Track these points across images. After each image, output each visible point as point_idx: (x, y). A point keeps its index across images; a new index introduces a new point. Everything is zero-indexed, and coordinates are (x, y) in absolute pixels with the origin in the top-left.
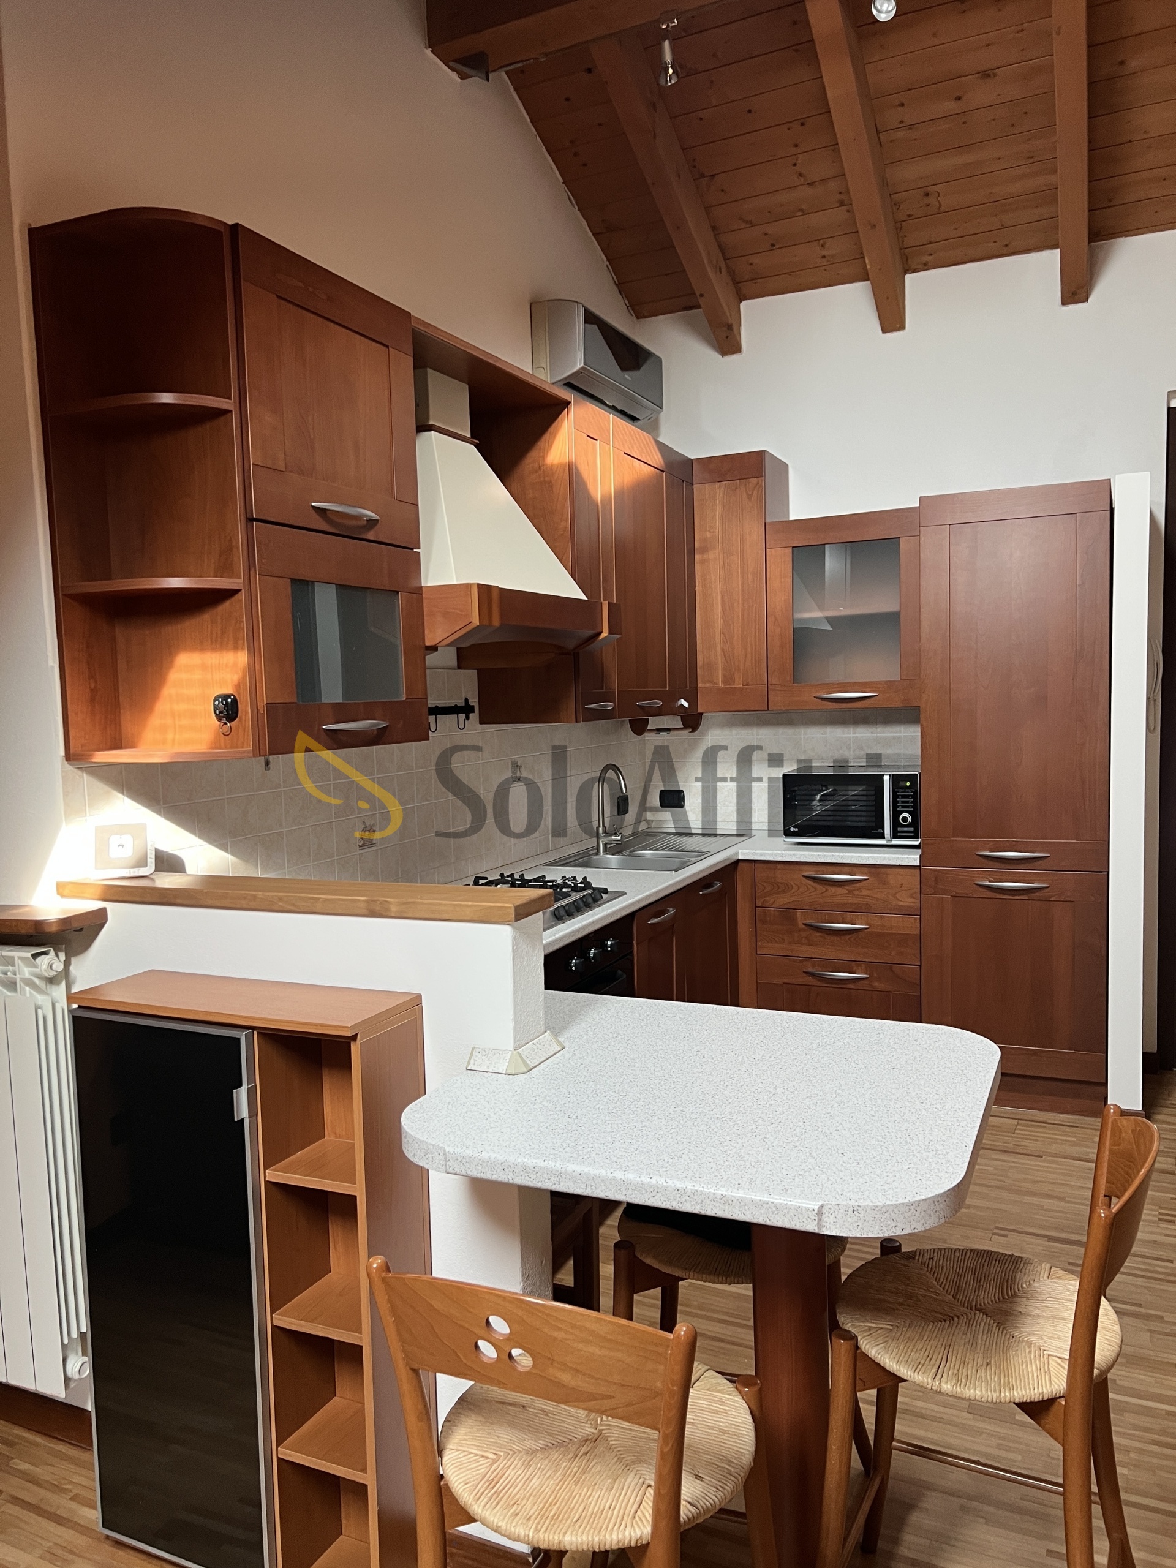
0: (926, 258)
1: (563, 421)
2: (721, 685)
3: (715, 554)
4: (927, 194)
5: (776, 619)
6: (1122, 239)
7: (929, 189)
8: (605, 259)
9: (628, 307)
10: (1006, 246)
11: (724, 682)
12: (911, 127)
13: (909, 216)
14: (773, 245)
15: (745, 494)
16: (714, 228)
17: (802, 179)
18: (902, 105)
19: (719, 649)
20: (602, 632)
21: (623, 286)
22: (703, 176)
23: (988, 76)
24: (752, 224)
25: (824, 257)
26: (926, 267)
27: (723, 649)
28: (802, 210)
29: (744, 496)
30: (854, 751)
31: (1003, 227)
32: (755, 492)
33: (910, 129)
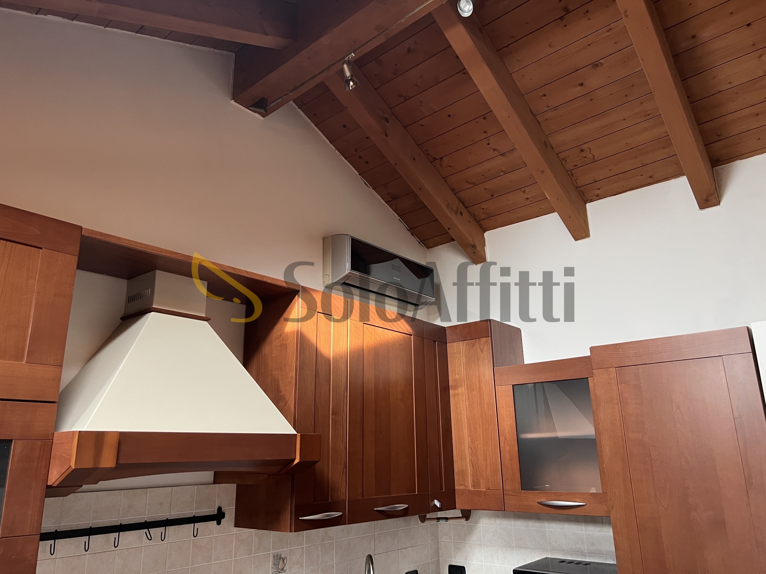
0: (597, 192)
1: (295, 303)
2: (471, 488)
3: (462, 390)
4: (582, 150)
5: (505, 439)
6: (739, 162)
7: (584, 147)
8: (397, 216)
9: (419, 242)
10: (651, 177)
11: (474, 486)
12: (555, 108)
13: (575, 166)
14: (492, 196)
15: (479, 348)
16: (453, 190)
17: (496, 152)
18: (545, 95)
19: (468, 460)
20: (295, 459)
21: (413, 230)
22: (435, 159)
23: (597, 65)
24: (475, 184)
25: (527, 199)
26: (599, 197)
27: (470, 460)
28: (503, 171)
29: (479, 350)
30: (587, 546)
31: (644, 165)
32: (485, 348)
33: (555, 110)
